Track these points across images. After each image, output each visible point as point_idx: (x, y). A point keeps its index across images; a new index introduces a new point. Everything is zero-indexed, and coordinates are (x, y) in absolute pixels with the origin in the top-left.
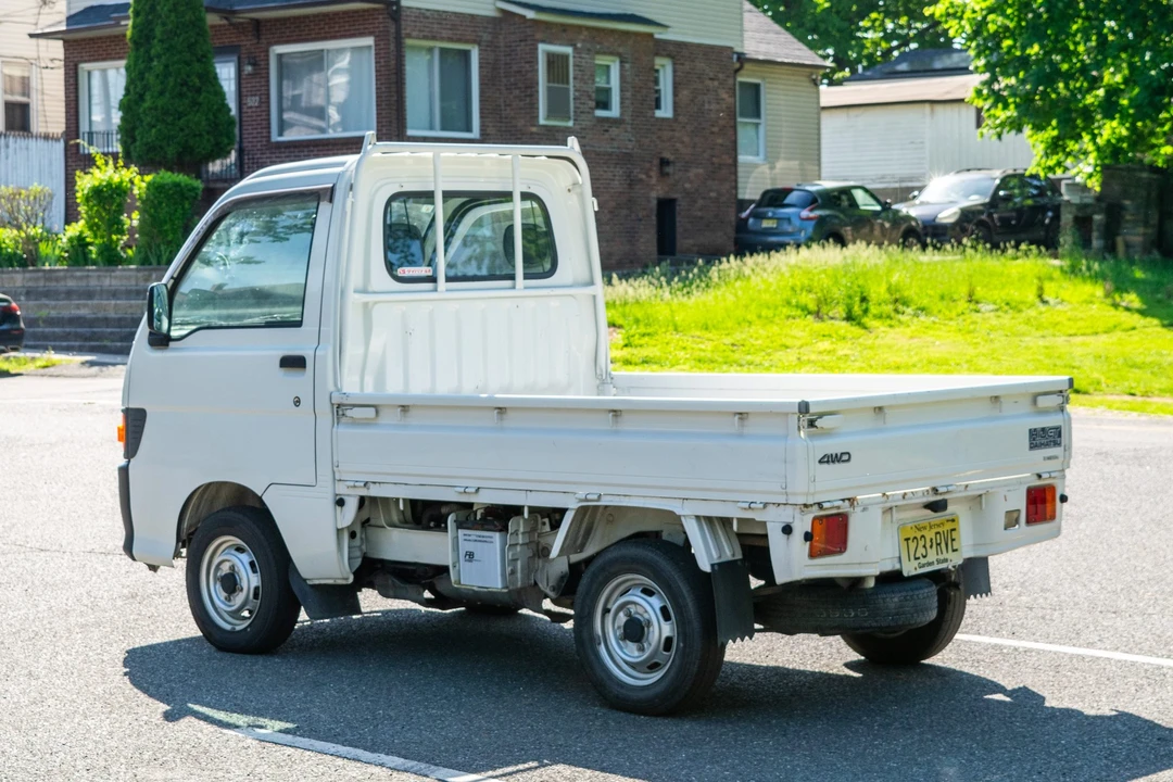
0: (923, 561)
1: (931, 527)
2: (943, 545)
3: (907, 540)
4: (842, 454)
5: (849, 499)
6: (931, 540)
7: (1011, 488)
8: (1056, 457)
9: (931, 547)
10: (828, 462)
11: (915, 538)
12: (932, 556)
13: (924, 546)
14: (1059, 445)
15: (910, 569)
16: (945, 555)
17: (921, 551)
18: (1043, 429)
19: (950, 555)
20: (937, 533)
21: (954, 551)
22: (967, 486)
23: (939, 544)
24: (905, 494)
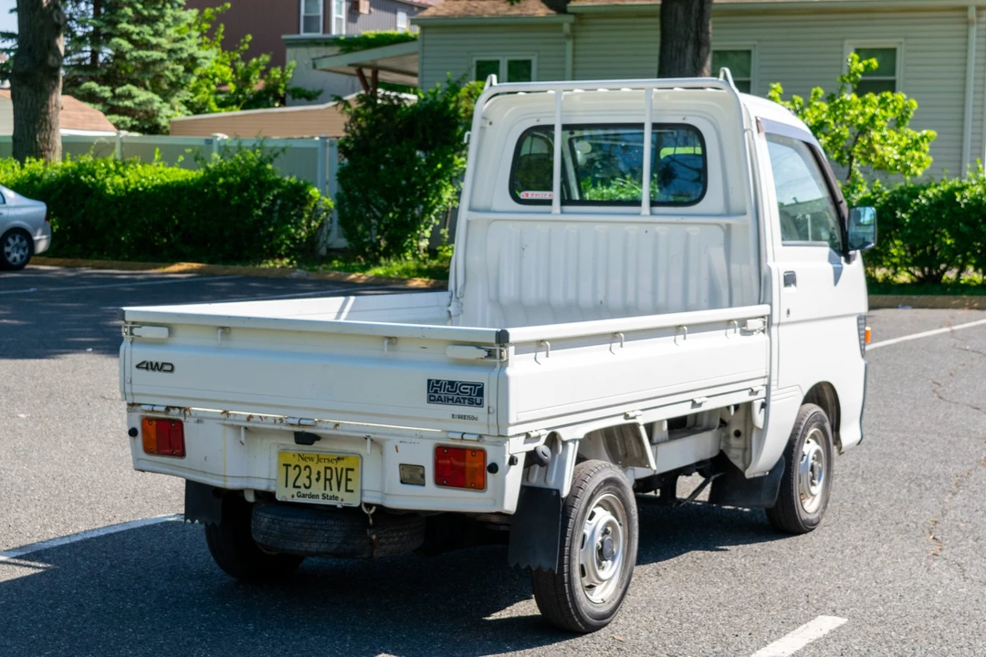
0: (303, 491)
1: (319, 460)
2: (334, 482)
3: (287, 466)
4: (163, 364)
5: (180, 408)
6: (319, 473)
7: (405, 439)
8: (474, 418)
9: (318, 480)
10: (147, 368)
11: (297, 466)
12: (317, 488)
13: (309, 477)
14: (480, 404)
15: (285, 494)
16: (335, 492)
17: (303, 480)
18: (452, 383)
19: (342, 494)
20: (326, 468)
21: (347, 491)
22: (337, 425)
23: (330, 480)
24: (250, 417)
